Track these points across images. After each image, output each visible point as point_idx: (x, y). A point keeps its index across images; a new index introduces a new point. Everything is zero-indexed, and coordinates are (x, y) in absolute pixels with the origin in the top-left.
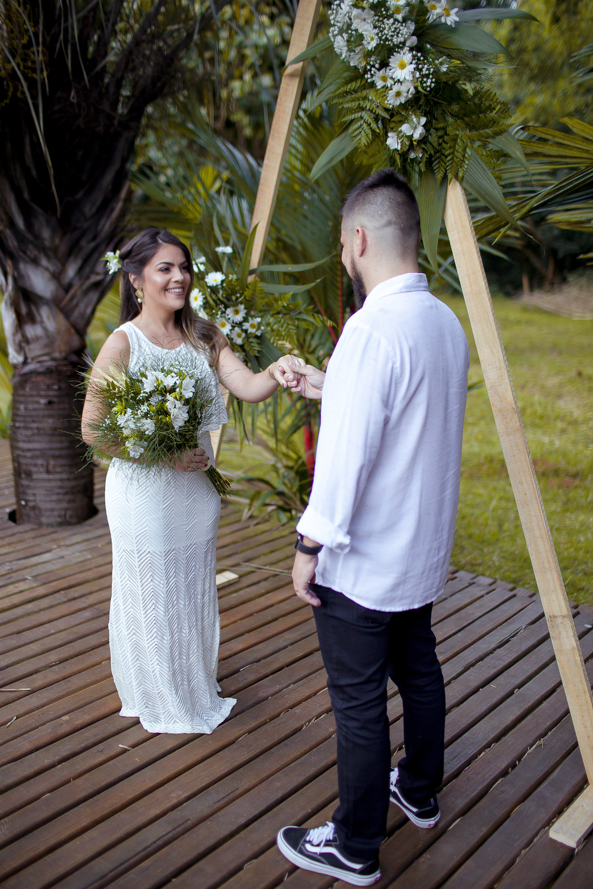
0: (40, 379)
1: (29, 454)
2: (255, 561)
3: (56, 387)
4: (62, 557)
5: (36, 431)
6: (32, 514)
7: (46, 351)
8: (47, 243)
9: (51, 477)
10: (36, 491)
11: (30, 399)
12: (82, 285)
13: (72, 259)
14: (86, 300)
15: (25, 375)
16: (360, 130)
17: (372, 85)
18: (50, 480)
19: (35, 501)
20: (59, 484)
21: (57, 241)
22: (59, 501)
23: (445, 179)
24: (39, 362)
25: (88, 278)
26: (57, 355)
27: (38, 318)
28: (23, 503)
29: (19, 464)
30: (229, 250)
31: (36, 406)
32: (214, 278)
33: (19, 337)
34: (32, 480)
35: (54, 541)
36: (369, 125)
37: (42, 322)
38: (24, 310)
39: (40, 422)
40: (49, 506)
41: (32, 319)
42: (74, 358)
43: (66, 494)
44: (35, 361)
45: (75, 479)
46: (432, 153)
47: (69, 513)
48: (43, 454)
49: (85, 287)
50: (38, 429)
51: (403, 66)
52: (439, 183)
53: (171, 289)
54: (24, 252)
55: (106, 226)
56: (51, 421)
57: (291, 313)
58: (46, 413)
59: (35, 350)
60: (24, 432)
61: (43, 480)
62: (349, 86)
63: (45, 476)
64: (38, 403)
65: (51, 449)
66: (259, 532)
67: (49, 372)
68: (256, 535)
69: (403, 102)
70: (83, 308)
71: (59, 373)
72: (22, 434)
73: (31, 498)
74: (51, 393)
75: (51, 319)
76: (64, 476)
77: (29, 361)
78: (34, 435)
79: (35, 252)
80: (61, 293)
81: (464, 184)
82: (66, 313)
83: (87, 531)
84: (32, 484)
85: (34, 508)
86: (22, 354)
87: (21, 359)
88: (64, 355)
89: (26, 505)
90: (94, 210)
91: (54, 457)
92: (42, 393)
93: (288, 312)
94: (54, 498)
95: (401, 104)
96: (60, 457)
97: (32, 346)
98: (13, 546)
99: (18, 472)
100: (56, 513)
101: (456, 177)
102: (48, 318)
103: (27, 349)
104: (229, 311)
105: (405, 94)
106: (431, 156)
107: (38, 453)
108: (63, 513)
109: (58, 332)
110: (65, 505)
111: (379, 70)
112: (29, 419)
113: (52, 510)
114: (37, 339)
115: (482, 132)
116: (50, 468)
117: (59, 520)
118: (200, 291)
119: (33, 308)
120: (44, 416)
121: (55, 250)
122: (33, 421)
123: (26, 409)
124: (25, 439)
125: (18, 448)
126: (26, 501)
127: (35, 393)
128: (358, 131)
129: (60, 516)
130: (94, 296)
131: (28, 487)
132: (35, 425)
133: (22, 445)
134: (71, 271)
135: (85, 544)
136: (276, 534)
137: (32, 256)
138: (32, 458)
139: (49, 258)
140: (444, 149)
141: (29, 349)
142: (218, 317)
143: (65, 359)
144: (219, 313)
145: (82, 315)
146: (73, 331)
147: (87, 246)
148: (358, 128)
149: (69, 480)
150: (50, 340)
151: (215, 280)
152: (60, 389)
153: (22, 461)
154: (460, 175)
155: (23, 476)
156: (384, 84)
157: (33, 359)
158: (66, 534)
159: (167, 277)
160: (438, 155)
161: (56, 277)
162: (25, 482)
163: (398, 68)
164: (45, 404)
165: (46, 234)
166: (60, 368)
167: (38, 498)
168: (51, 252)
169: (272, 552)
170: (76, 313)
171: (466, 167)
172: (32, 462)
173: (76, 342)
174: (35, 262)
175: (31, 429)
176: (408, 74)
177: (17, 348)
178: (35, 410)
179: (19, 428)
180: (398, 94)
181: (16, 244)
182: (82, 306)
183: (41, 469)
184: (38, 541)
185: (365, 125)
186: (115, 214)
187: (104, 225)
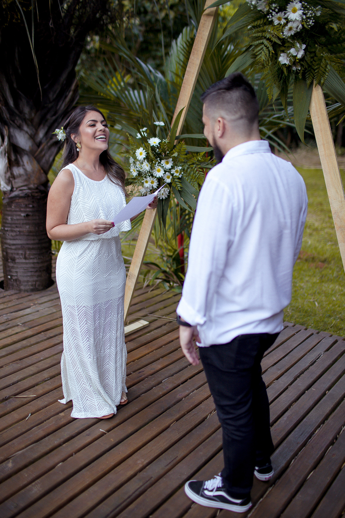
0: (21, 201)
1: (13, 247)
2: (156, 313)
3: (31, 206)
4: (38, 311)
5: (18, 233)
6: (15, 284)
7: (25, 183)
8: (27, 116)
9: (27, 261)
10: (18, 270)
11: (15, 213)
12: (48, 142)
13: (42, 126)
14: (49, 152)
15: (12, 198)
16: (262, 51)
17: (272, 22)
18: (26, 263)
19: (17, 276)
20: (32, 265)
21: (33, 115)
22: (32, 276)
23: (312, 83)
24: (21, 190)
25: (51, 138)
26: (32, 186)
27: (21, 163)
28: (9, 277)
29: (7, 253)
30: (162, 124)
31: (18, 217)
32: (154, 141)
33: (9, 174)
34: (15, 263)
35: (31, 300)
36: (268, 48)
37: (24, 165)
38: (13, 158)
39: (21, 227)
40: (25, 279)
41: (17, 163)
42: (42, 188)
43: (36, 271)
44: (18, 189)
45: (42, 262)
46: (307, 67)
47: (38, 283)
48: (22, 247)
49: (49, 144)
50: (19, 232)
51: (294, 11)
52: (308, 86)
54: (14, 121)
55: (62, 106)
56: (28, 227)
57: (202, 164)
58: (25, 222)
59: (18, 183)
60: (11, 234)
61: (22, 263)
62: (256, 23)
63: (24, 261)
64: (20, 215)
65: (27, 244)
66: (154, 295)
67: (27, 196)
68: (153, 297)
69: (293, 34)
70: (47, 157)
71: (33, 197)
72: (9, 235)
73: (15, 274)
74: (28, 210)
75: (29, 164)
76: (35, 261)
77: (15, 189)
78: (17, 235)
79: (20, 122)
80: (35, 147)
81: (324, 87)
82: (38, 160)
83: (50, 295)
84: (15, 266)
85: (16, 280)
86: (10, 185)
87: (9, 188)
88: (36, 186)
89: (11, 278)
90: (55, 96)
91: (29, 249)
92: (22, 209)
93: (200, 163)
94: (29, 274)
95: (291, 35)
96: (33, 249)
97: (16, 181)
98: (6, 304)
99: (6, 259)
100: (30, 283)
101: (319, 83)
102: (27, 163)
103: (13, 182)
104: (163, 162)
105: (295, 29)
106: (306, 69)
107: (19, 246)
108: (34, 283)
109: (33, 172)
110: (35, 278)
111: (277, 13)
112: (13, 226)
113: (28, 281)
114: (20, 176)
115: (338, 55)
116: (27, 256)
117: (32, 287)
118: (143, 149)
119: (19, 157)
120: (23, 224)
121: (32, 120)
122: (17, 227)
123: (12, 219)
124: (12, 238)
125: (6, 243)
126: (11, 276)
127: (18, 209)
128: (260, 52)
129: (32, 285)
130: (54, 150)
131: (13, 267)
132: (18, 229)
133: (9, 241)
134: (41, 134)
135: (50, 302)
136: (165, 297)
137: (18, 124)
138: (16, 249)
139: (28, 125)
140: (313, 65)
141: (15, 182)
142: (156, 165)
143: (37, 188)
144: (157, 163)
145: (47, 162)
146: (42, 171)
147: (51, 119)
148: (260, 50)
149: (38, 263)
150: (28, 177)
151: (155, 143)
152: (33, 207)
153: (9, 251)
154: (322, 81)
155: (10, 260)
156: (279, 22)
157: (17, 188)
158: (37, 296)
160: (310, 69)
161: (32, 137)
162: (11, 264)
163: (292, 12)
164: (24, 216)
165: (26, 110)
166: (33, 194)
167: (19, 274)
168: (29, 122)
169: (165, 307)
170: (44, 160)
171: (326, 77)
172: (16, 252)
173: (43, 179)
174: (20, 128)
175: (15, 231)
176: (298, 16)
177: (7, 181)
178: (17, 220)
179: (7, 231)
180: (290, 29)
181: (8, 116)
182: (47, 156)
183: (21, 257)
184: (21, 301)
185: (265, 48)
186: (68, 99)
187: (61, 106)
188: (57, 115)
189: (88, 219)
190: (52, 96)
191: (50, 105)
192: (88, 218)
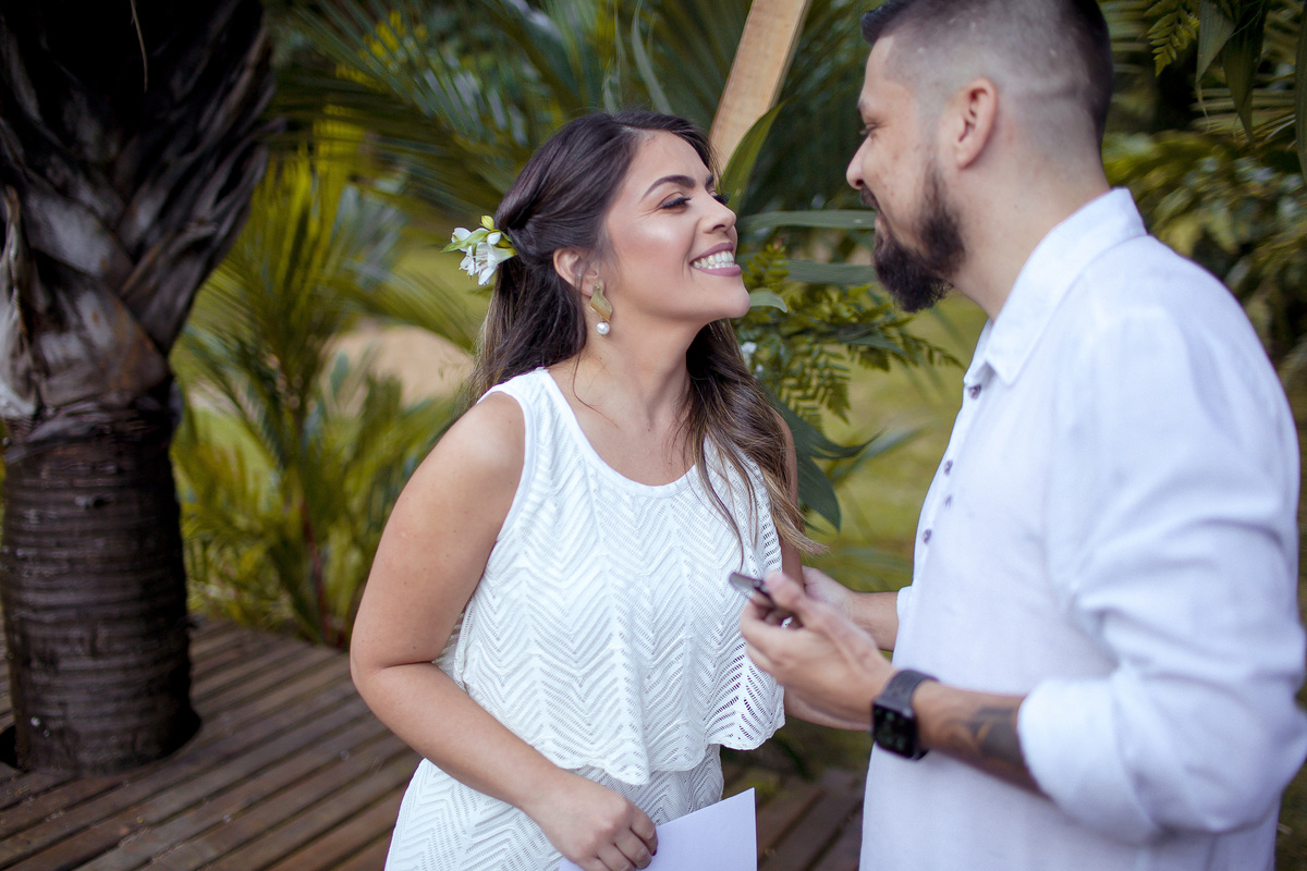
0: (73, 451)
1: (49, 617)
3: (111, 468)
5: (65, 567)
6: (57, 745)
7: (89, 390)
8: (91, 154)
9: (101, 663)
10: (67, 697)
11: (53, 496)
12: (168, 245)
13: (145, 189)
14: (174, 279)
15: (39, 443)
18: (98, 671)
19: (64, 718)
20: (120, 677)
21: (113, 149)
22: (119, 714)
24: (72, 415)
25: (181, 230)
26: (113, 398)
27: (73, 320)
28: (35, 722)
29: (25, 637)
31: (64, 511)
33: (26, 360)
34: (57, 673)
35: (117, 812)
37: (81, 327)
38: (41, 302)
39: (75, 546)
40: (96, 726)
41: (60, 322)
42: (151, 404)
43: (136, 696)
44: (63, 413)
45: (156, 662)
47: (141, 737)
48: (83, 615)
49: (173, 250)
50: (71, 561)
53: (705, 256)
54: (41, 172)
55: (217, 120)
56: (100, 543)
58: (90, 525)
59: (63, 389)
60: (37, 569)
61: (84, 672)
63: (89, 663)
64: (71, 504)
65: (100, 604)
67: (95, 435)
70: (168, 294)
71: (119, 437)
72: (32, 573)
73: (55, 712)
74: (100, 481)
75: (103, 320)
76: (131, 659)
77: (50, 412)
78: (60, 575)
79: (66, 172)
80: (123, 263)
82: (135, 305)
83: (188, 779)
84: (58, 682)
85: (61, 733)
86: (33, 397)
87: (28, 408)
88: (128, 397)
89: (43, 726)
90: (191, 84)
91: (108, 620)
92: (79, 482)
94: (110, 707)
96: (122, 618)
97: (56, 381)
99: (22, 657)
100: (113, 740)
102: (96, 318)
103: (44, 386)
107: (72, 614)
108: (129, 738)
109: (118, 348)
110: (133, 721)
112: (48, 541)
113: (105, 734)
114: (69, 364)
116: (100, 644)
117: (119, 754)
119: (62, 297)
120: (83, 533)
121: (109, 168)
122: (59, 545)
123: (41, 518)
124: (41, 584)
125: (22, 604)
126: (44, 719)
127: (62, 482)
129: (121, 746)
130: (192, 269)
131: (48, 688)
132: (65, 553)
133: (30, 597)
134: (144, 216)
135: (192, 814)
137: (58, 181)
138: (58, 624)
139: (95, 187)
141: (50, 388)
143: (132, 405)
145: (167, 311)
146: (149, 346)
147: (177, 161)
149: (141, 666)
150: (98, 367)
152: (120, 471)
153: (33, 631)
155: (35, 664)
157: (58, 409)
158: (141, 789)
159: (685, 221)
161: (112, 227)
162: (40, 678)
164: (87, 507)
165: (89, 132)
166: (119, 427)
167: (71, 711)
168: (101, 173)
170: (155, 306)
172: (59, 633)
173: (154, 372)
174: (65, 193)
175: (54, 561)
177: (20, 384)
178: (63, 519)
179: (25, 559)
181: (20, 151)
182: (167, 291)
183: (79, 649)
184: (84, 815)
186: (236, 96)
187: (212, 120)
188: (199, 151)
189: (547, 662)
190: (180, 85)
191: (174, 116)
192: (548, 657)
